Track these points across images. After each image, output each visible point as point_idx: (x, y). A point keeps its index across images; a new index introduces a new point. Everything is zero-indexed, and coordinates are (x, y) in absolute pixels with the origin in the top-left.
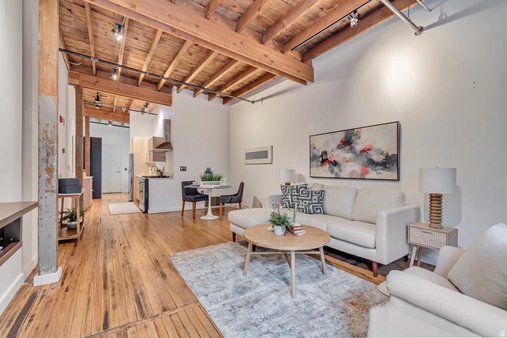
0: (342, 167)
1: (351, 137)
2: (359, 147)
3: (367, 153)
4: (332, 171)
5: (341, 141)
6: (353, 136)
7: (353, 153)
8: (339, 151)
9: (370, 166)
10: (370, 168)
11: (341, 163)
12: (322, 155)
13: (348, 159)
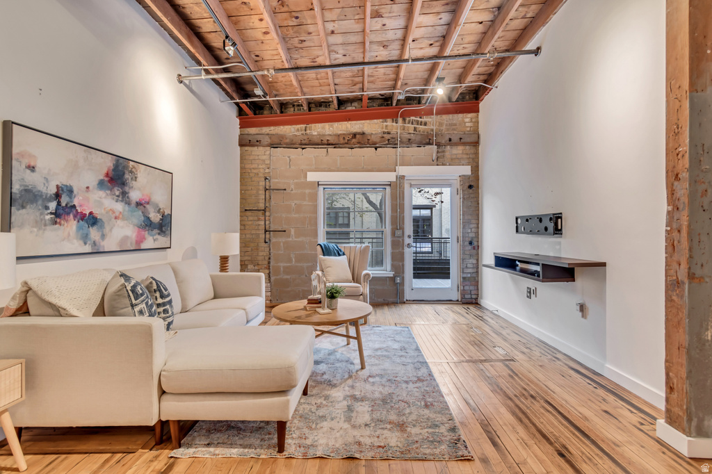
0: (107, 228)
1: (124, 174)
2: (135, 195)
3: (145, 207)
4: (85, 238)
5: (107, 175)
6: (127, 172)
7: (126, 203)
8: (102, 194)
9: (147, 228)
10: (147, 232)
11: (104, 219)
12: (57, 196)
13: (117, 214)
